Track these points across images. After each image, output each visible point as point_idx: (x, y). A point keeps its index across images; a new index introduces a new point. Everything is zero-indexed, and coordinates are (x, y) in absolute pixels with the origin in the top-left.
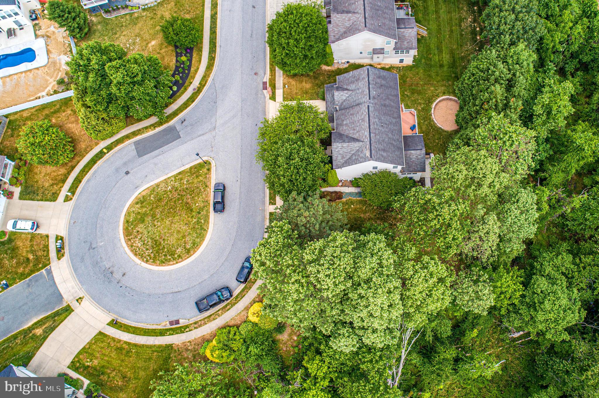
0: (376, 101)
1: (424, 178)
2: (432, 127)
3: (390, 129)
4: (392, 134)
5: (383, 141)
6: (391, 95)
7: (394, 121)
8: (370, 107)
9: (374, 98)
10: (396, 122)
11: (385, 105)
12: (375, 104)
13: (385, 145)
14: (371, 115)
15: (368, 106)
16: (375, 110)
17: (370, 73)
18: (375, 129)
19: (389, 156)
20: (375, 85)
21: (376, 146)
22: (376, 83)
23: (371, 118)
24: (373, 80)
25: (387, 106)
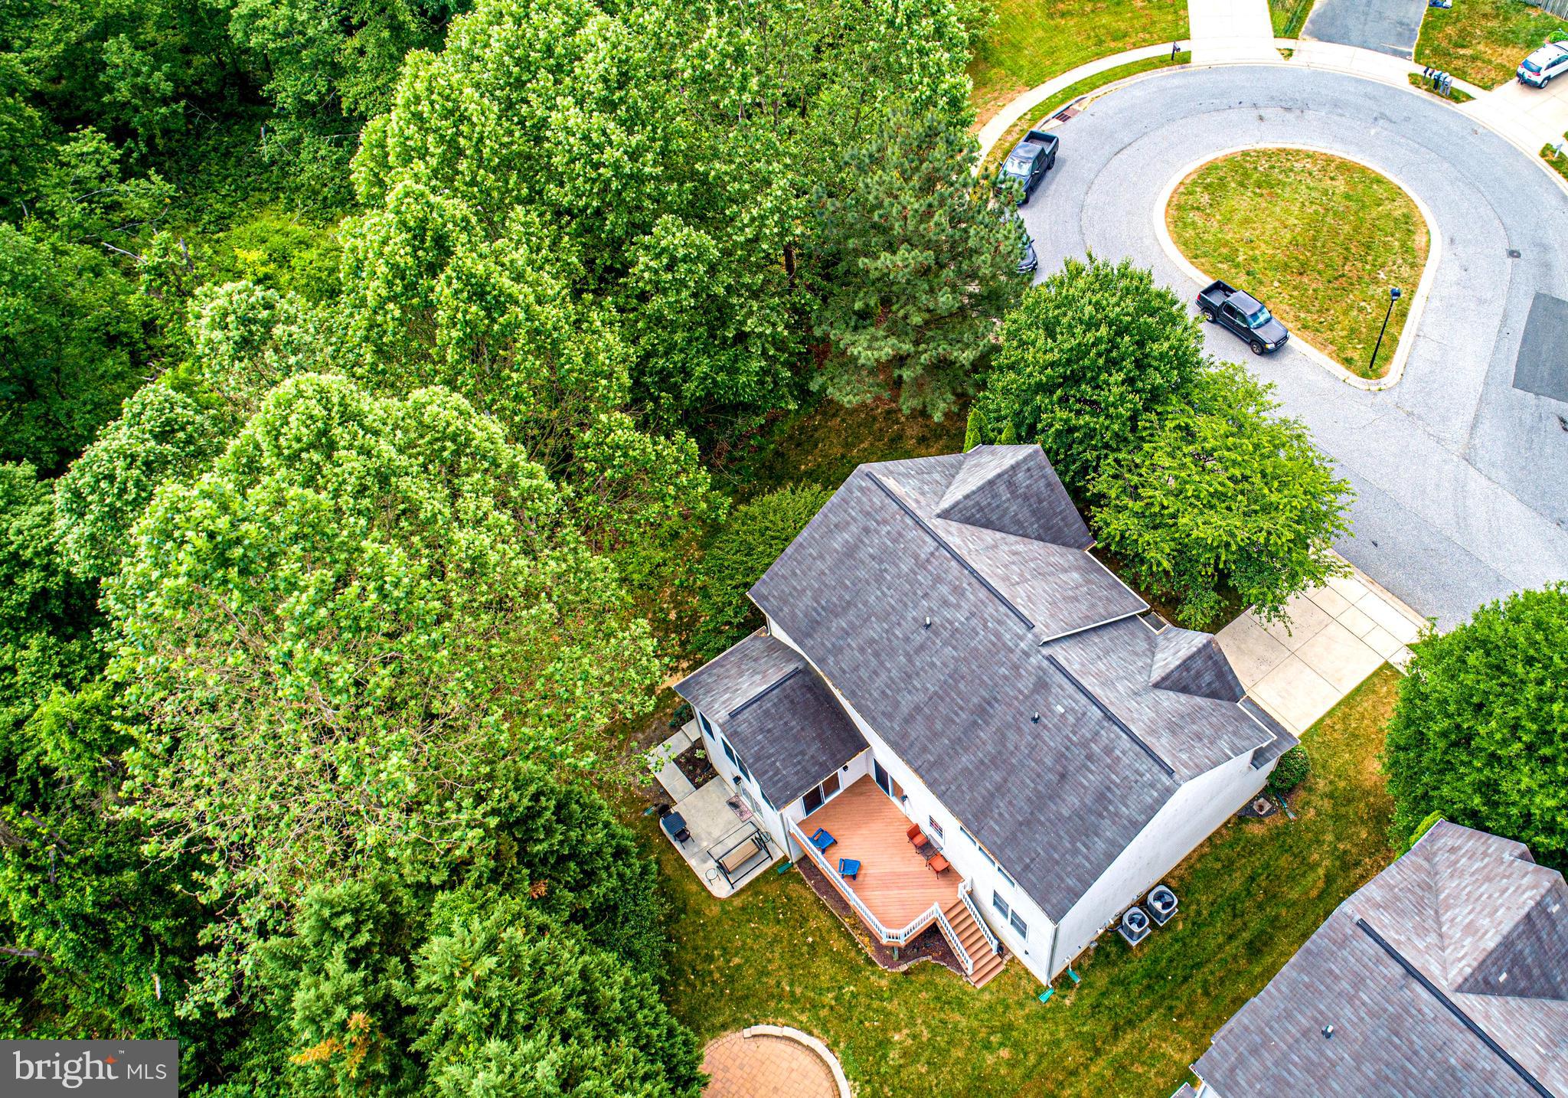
0: (1026, 684)
1: (698, 786)
2: (794, 999)
3: (892, 653)
4: (872, 642)
5: (879, 578)
6: (1000, 789)
7: (907, 702)
8: (1020, 629)
9: (1042, 685)
10: (896, 705)
11: (982, 712)
12: (1016, 668)
13: (862, 573)
14: (993, 609)
15: (1030, 627)
16: (999, 646)
17: (1145, 764)
18: (938, 580)
19: (821, 557)
20: (1085, 744)
21: (884, 529)
22: (1090, 757)
23: (983, 594)
24: (1108, 751)
25: (975, 723)
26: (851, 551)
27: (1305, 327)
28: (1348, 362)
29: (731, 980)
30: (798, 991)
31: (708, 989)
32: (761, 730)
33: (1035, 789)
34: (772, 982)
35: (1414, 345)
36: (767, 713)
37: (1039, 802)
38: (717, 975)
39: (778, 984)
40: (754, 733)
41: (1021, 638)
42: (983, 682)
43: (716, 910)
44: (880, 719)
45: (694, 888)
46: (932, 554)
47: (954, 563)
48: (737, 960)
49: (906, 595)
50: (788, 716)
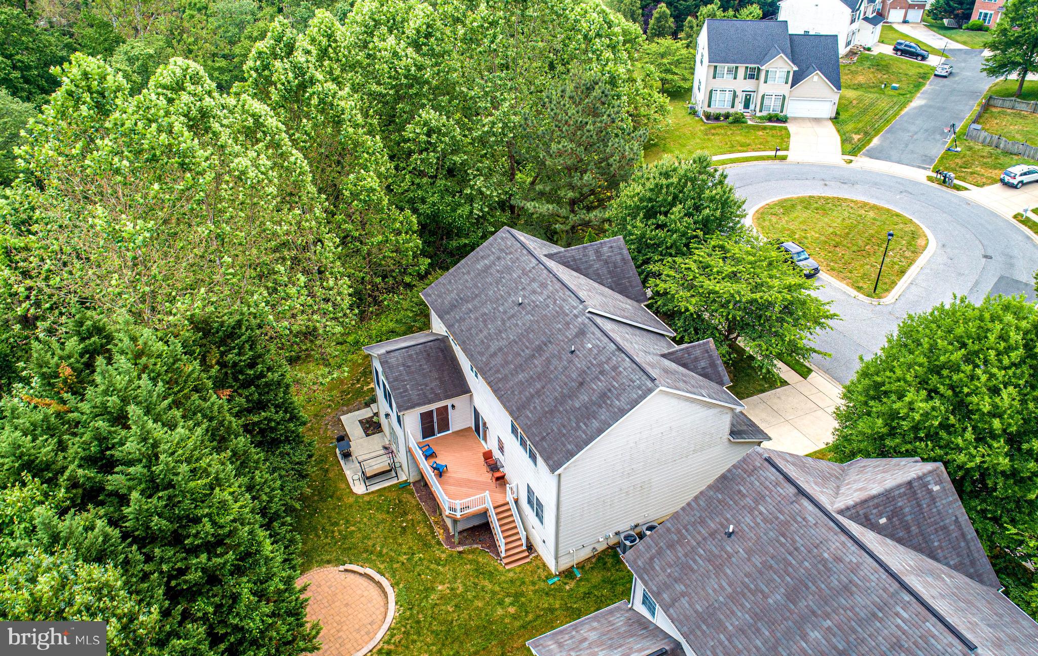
0: (573, 330)
3: (494, 320)
4: (483, 315)
5: (498, 281)
6: (538, 393)
7: (494, 345)
8: (575, 303)
9: (582, 333)
10: (489, 346)
11: (539, 349)
12: (568, 324)
13: (489, 280)
14: (562, 294)
16: (560, 313)
17: (637, 375)
19: (469, 273)
20: (600, 365)
21: (509, 257)
22: (601, 372)
23: (558, 286)
24: (615, 368)
25: (534, 355)
26: (487, 268)
27: (832, 269)
28: (859, 289)
29: (345, 538)
30: (385, 551)
31: (328, 540)
32: (404, 365)
33: (562, 392)
34: (370, 543)
35: (908, 288)
36: (410, 356)
37: (562, 400)
38: (336, 534)
39: (374, 545)
40: (398, 365)
41: (575, 308)
42: (545, 332)
43: (351, 500)
44: (476, 355)
45: (343, 486)
46: (533, 268)
47: (545, 271)
48: (353, 528)
49: (512, 289)
50: (423, 362)
